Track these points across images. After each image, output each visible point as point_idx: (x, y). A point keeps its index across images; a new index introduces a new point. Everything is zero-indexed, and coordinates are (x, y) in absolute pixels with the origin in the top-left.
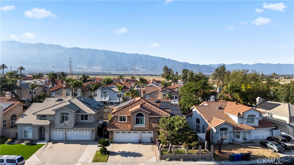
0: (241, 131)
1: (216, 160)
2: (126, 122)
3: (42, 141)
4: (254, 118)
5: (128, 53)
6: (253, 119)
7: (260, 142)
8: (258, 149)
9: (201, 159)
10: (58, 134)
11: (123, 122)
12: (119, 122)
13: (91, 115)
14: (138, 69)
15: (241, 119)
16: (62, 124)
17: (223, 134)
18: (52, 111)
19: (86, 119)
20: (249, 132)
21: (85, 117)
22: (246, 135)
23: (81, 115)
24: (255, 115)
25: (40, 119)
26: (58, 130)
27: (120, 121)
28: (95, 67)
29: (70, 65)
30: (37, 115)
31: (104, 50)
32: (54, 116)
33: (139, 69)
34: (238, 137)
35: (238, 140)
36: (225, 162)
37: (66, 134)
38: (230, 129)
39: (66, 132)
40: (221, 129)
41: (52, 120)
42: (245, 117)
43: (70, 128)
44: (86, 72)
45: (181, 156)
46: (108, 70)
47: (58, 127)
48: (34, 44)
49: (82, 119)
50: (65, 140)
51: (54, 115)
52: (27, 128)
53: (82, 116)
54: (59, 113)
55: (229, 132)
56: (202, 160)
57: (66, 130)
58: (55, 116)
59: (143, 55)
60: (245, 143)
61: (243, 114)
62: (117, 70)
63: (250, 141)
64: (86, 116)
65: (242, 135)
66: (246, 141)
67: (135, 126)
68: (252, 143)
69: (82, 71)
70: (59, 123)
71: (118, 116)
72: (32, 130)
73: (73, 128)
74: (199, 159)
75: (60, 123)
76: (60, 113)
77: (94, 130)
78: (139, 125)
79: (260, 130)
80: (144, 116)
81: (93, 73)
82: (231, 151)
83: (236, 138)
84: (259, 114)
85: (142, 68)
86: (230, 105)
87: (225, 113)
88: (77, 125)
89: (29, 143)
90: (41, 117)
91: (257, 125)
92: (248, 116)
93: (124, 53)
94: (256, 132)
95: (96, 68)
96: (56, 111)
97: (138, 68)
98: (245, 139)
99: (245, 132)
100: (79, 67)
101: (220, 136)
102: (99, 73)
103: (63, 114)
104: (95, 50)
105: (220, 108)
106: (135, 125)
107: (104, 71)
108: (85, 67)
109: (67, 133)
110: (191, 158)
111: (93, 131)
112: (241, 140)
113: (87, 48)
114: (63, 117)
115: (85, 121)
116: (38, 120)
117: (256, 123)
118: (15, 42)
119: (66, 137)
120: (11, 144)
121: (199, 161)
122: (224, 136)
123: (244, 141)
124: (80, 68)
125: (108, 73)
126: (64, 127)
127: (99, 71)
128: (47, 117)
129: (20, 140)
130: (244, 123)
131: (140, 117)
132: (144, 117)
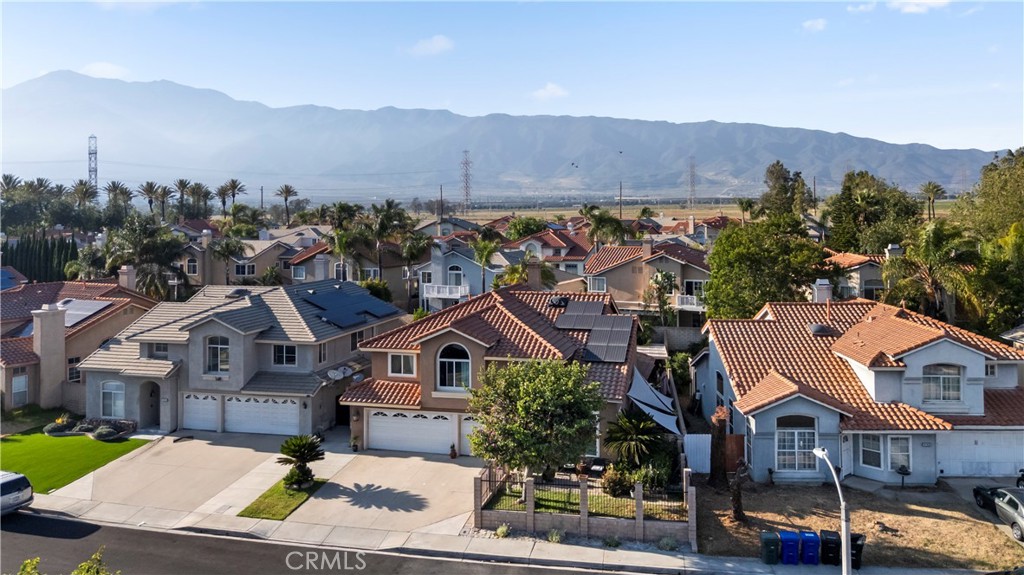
0: (885, 436)
1: (701, 551)
2: (414, 375)
3: (152, 431)
4: (961, 377)
5: (678, 122)
6: (958, 382)
7: (974, 490)
8: (942, 522)
9: (644, 541)
10: (201, 409)
11: (402, 375)
12: (390, 374)
13: (304, 346)
14: (715, 178)
15: (890, 383)
16: (211, 377)
17: (793, 441)
18: (180, 330)
19: (291, 360)
20: (928, 439)
21: (287, 353)
22: (911, 453)
23: (275, 346)
24: (964, 367)
25: (151, 356)
26: (201, 396)
27: (393, 372)
28: (561, 180)
29: (467, 176)
30: (142, 344)
31: (592, 118)
32: (185, 346)
33: (720, 178)
34: (873, 459)
35: (870, 471)
36: (740, 562)
37: (224, 411)
38: (827, 422)
39: (223, 404)
40: (785, 422)
41: (181, 361)
42: (908, 374)
43: (232, 389)
44: (530, 198)
45: (561, 522)
46: (605, 187)
47: (199, 385)
48: (371, 113)
49: (279, 360)
50: (219, 430)
51: (188, 345)
52: (112, 385)
53: (279, 349)
54: (200, 338)
55: (820, 435)
56: (642, 546)
57: (223, 397)
58: (190, 346)
59: (734, 125)
60: (903, 487)
61: (901, 360)
62: (637, 187)
63: (935, 481)
64: (291, 350)
65: (889, 453)
66: (908, 480)
67: (435, 394)
68: (940, 492)
69: (518, 194)
70: (202, 371)
71: (386, 353)
72: (123, 392)
73: (243, 389)
74: (632, 540)
75: (205, 373)
76: (205, 338)
77: (309, 402)
78: (451, 392)
79: (996, 434)
80: (468, 358)
81: (551, 201)
82: (802, 518)
83: (864, 462)
84: (982, 363)
85: (731, 174)
86: (873, 318)
87: (837, 354)
88: (258, 380)
89: (106, 435)
90: (155, 349)
91: (978, 408)
92: (925, 367)
93: (664, 124)
94: (976, 443)
95: (565, 182)
96: (192, 329)
97: (716, 174)
98: (903, 471)
99: (907, 439)
100: (509, 179)
101: (776, 450)
102: (573, 201)
103: (213, 341)
104: (562, 117)
105: (824, 332)
106: (436, 390)
107: (592, 193)
108: (527, 181)
109: (228, 408)
110: (599, 534)
111: (305, 406)
112: (884, 473)
113: (534, 114)
114: (214, 353)
115: (286, 367)
116: (144, 360)
117: (972, 402)
118: (317, 107)
119: (224, 421)
120: (63, 433)
121: (630, 549)
122: (796, 450)
123: (897, 479)
124: (511, 185)
125: (605, 198)
126: (215, 388)
127: (574, 193)
128: (169, 353)
129: (91, 422)
130: (904, 399)
131: (454, 361)
132: (470, 361)
